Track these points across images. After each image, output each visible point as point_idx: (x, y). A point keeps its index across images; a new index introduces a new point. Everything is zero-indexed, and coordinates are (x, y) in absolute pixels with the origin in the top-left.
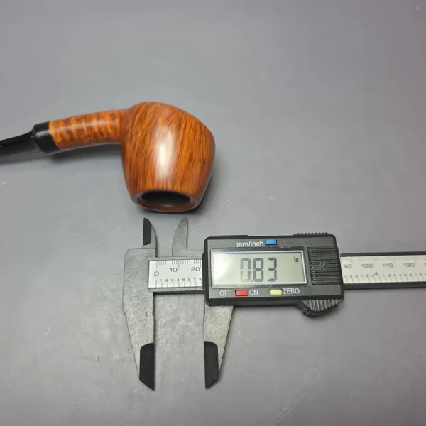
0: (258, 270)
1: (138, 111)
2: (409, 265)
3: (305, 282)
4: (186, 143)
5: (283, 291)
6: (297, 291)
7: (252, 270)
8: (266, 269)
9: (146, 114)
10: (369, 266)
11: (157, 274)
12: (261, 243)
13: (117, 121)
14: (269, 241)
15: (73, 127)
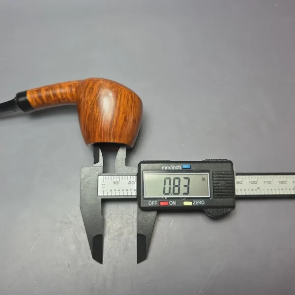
0: (177, 186)
1: (88, 85)
2: (282, 182)
3: (209, 196)
4: (122, 108)
5: (193, 202)
6: (203, 202)
7: (172, 186)
8: (182, 186)
9: (93, 89)
10: (255, 183)
11: (104, 186)
12: (179, 167)
13: (74, 90)
14: (185, 166)
15: (44, 94)
